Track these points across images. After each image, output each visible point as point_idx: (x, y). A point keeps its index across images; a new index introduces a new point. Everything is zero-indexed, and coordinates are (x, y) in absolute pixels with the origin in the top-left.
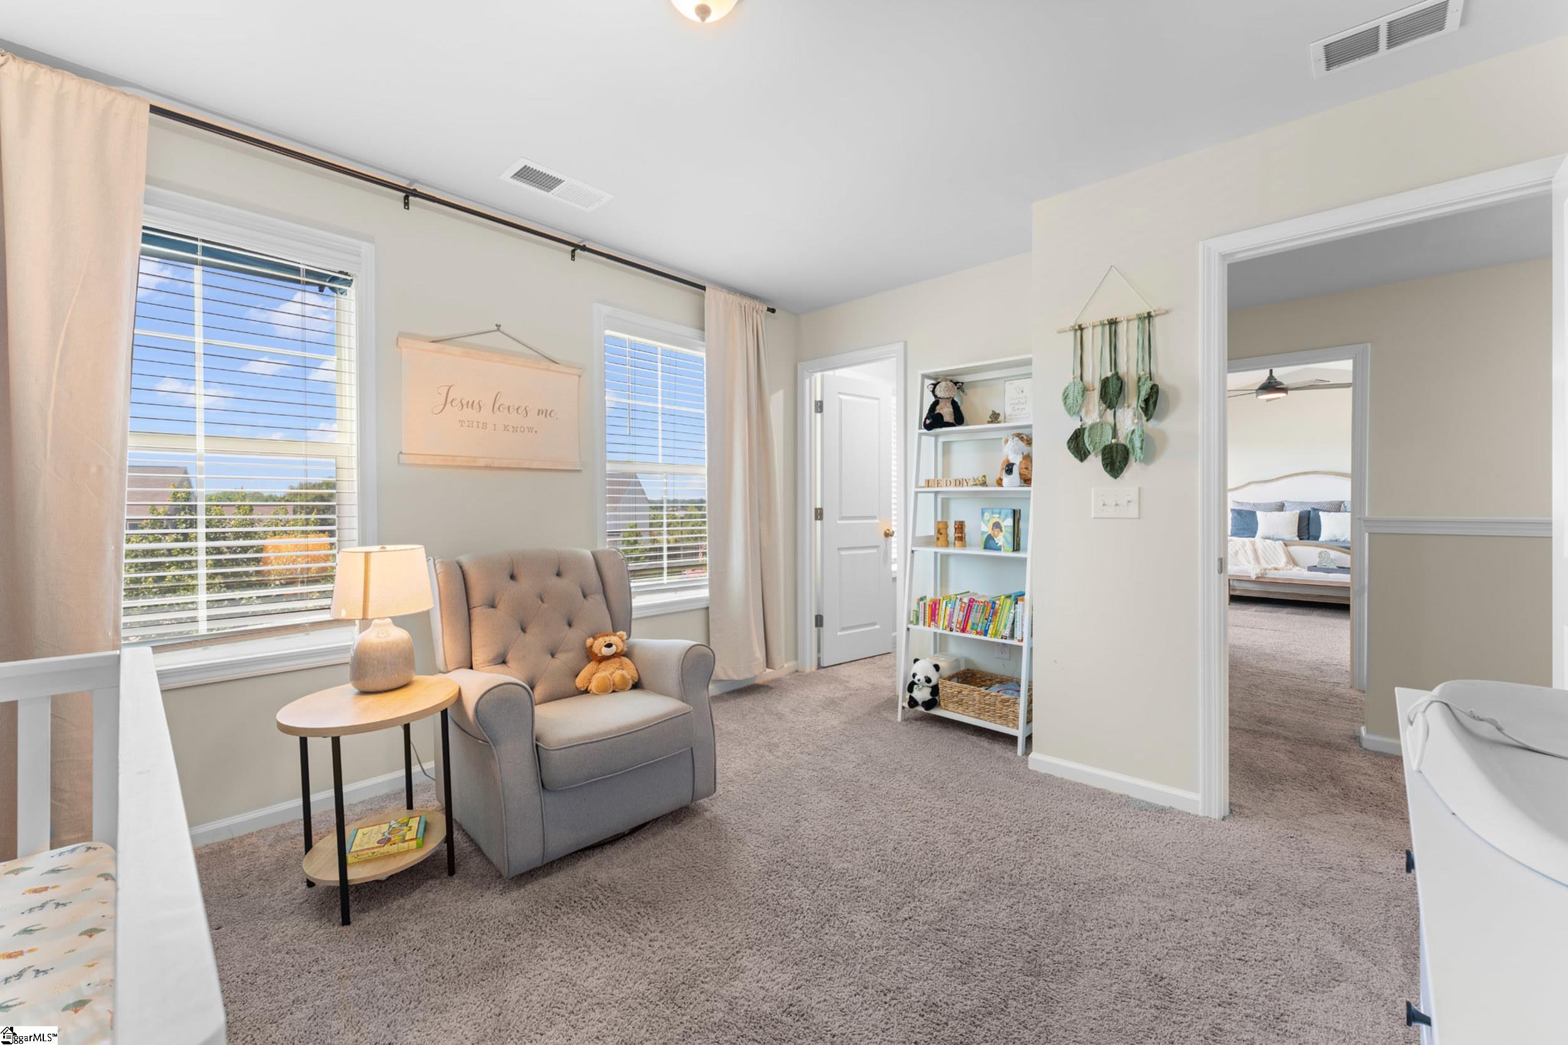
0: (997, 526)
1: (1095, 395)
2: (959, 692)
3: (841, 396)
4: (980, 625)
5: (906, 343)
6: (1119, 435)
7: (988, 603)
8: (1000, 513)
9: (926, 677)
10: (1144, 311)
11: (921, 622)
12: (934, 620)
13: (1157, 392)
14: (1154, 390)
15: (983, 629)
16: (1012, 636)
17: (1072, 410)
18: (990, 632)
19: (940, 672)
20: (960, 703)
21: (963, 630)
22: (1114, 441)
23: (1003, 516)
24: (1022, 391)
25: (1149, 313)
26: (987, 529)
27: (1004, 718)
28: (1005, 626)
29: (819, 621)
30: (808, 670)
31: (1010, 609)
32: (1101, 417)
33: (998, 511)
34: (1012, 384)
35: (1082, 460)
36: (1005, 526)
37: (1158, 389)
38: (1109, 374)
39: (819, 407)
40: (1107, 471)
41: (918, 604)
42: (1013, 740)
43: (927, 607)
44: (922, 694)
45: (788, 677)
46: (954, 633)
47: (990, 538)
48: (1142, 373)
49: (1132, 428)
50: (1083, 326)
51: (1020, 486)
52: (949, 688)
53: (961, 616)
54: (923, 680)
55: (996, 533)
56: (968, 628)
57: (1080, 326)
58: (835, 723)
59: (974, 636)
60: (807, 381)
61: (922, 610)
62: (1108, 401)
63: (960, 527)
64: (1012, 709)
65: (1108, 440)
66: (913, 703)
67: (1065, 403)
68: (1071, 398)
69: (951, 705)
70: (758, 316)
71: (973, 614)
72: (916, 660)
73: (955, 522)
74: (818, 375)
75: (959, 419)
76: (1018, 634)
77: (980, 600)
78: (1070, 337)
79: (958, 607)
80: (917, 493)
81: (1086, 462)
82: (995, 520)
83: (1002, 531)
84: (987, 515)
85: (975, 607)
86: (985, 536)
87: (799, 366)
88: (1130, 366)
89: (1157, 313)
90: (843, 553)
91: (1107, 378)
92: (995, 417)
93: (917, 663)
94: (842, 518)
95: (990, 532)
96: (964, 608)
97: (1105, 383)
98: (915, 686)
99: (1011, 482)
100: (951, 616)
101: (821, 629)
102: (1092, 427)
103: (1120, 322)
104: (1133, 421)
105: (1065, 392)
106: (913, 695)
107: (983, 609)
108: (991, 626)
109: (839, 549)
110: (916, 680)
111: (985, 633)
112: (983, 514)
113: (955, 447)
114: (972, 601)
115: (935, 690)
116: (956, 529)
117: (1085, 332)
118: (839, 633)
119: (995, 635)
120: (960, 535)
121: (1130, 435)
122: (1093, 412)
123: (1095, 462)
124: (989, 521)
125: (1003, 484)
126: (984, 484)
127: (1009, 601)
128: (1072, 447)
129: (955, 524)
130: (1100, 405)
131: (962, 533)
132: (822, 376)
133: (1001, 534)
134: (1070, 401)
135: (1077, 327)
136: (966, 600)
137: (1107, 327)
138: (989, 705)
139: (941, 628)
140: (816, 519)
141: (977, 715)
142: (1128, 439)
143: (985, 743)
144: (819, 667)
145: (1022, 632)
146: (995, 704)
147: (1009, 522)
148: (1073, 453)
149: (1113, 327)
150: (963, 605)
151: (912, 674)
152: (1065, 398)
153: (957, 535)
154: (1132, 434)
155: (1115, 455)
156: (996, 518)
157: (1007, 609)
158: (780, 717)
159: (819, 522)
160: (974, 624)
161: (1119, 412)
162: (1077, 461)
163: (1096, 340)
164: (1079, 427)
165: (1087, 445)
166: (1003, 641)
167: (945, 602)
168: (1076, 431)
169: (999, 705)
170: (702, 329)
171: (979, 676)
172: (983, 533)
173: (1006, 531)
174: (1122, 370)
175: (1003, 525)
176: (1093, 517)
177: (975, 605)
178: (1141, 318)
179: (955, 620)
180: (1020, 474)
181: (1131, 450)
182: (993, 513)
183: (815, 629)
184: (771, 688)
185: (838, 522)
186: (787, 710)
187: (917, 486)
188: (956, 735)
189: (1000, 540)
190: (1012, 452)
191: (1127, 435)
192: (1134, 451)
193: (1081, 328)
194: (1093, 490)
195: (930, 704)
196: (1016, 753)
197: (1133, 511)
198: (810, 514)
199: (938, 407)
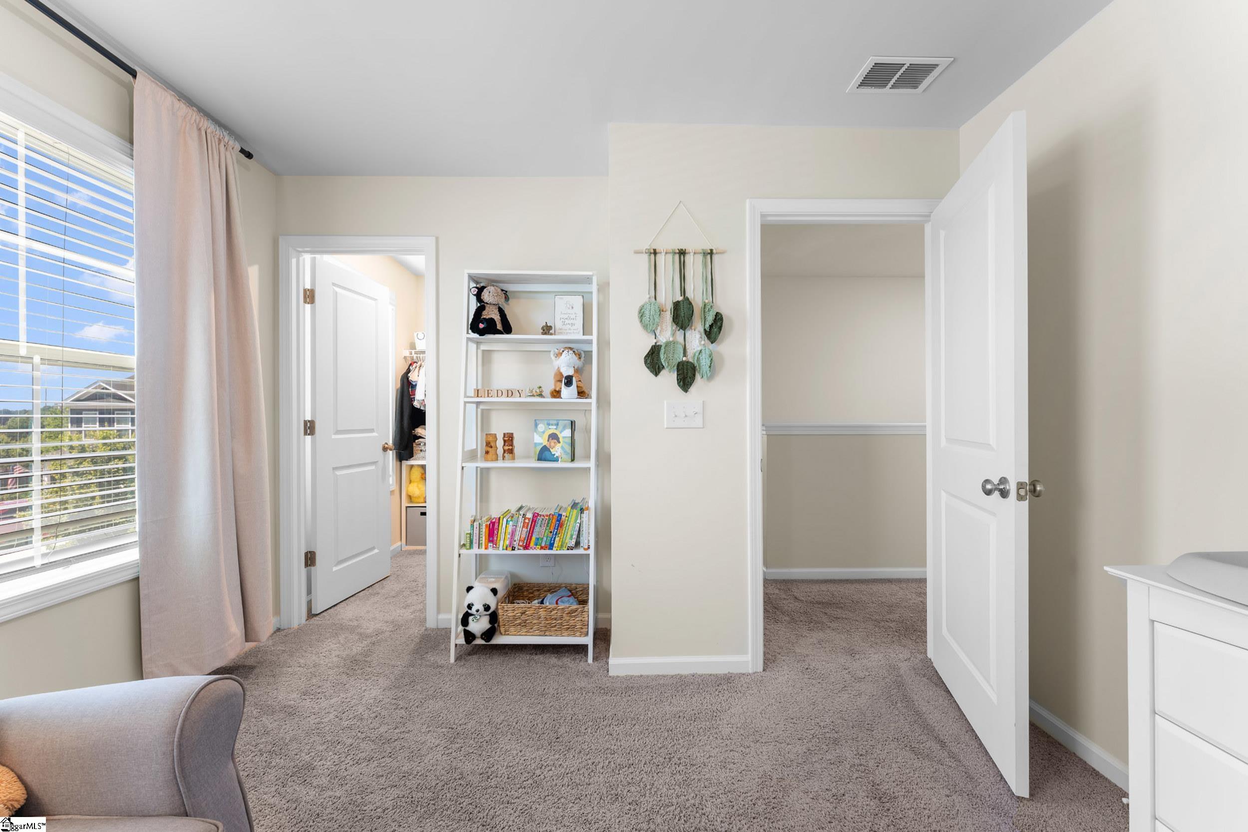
0: (554, 437)
1: (668, 316)
2: (523, 613)
3: (337, 289)
4: (545, 538)
5: (437, 239)
6: (688, 353)
7: (553, 515)
8: (557, 425)
9: (484, 605)
10: (707, 248)
11: (475, 545)
12: (492, 541)
13: (721, 319)
14: (718, 319)
15: (547, 543)
16: (578, 544)
17: (650, 327)
18: (555, 545)
19: (497, 596)
20: (524, 624)
21: (526, 547)
22: (684, 359)
23: (560, 427)
24: (572, 308)
25: (711, 250)
26: (541, 440)
27: (571, 630)
28: (572, 536)
29: (310, 559)
30: (295, 624)
31: (576, 520)
32: (673, 334)
33: (555, 422)
34: (562, 298)
35: (656, 375)
36: (564, 437)
37: (722, 316)
38: (681, 298)
39: (310, 296)
40: (679, 386)
41: (472, 526)
42: (581, 649)
43: (484, 527)
44: (478, 626)
45: (270, 642)
46: (516, 552)
47: (545, 449)
48: (707, 301)
49: (699, 349)
50: (657, 251)
51: (577, 398)
52: (508, 612)
53: (524, 533)
54: (482, 609)
55: (552, 444)
56: (532, 544)
57: (655, 250)
58: (375, 692)
59: (538, 552)
60: (294, 261)
61: (476, 531)
62: (680, 322)
63: (509, 439)
64: (580, 619)
65: (681, 358)
66: (469, 637)
67: (641, 321)
68: (648, 316)
69: (512, 629)
70: (229, 156)
71: (537, 529)
72: (469, 589)
73: (504, 434)
74: (307, 258)
75: (507, 329)
76: (584, 542)
77: (544, 513)
78: (644, 261)
79: (520, 524)
80: (465, 403)
81: (659, 376)
82: (551, 432)
83: (559, 442)
84: (541, 427)
85: (539, 522)
86: (539, 448)
87: (282, 241)
88: (696, 293)
89: (718, 251)
90: (338, 473)
91: (678, 302)
92: (547, 330)
93: (471, 592)
94: (338, 432)
95: (545, 443)
96: (528, 523)
97: (676, 305)
98: (471, 618)
99: (569, 394)
100: (513, 534)
101: (312, 568)
102: (667, 344)
103: (687, 253)
104: (700, 342)
105: (641, 310)
106: (469, 628)
107: (548, 523)
108: (557, 539)
109: (335, 469)
110: (473, 611)
111: (551, 547)
112: (536, 425)
113: (496, 357)
114: (536, 515)
115: (494, 618)
116: (505, 441)
117: (658, 256)
118: (335, 569)
119: (561, 547)
120: (510, 447)
121: (697, 354)
122: (667, 333)
123: (669, 377)
124: (543, 432)
125: (562, 396)
126: (541, 395)
127: (575, 512)
128: (648, 362)
129: (504, 436)
130: (672, 326)
131: (512, 446)
132: (313, 261)
133: (558, 446)
134: (646, 319)
135: (652, 251)
136: (529, 515)
137: (677, 256)
138: (555, 619)
139: (501, 548)
140: (306, 433)
141: (543, 633)
142: (696, 359)
143: (553, 660)
144: (311, 615)
145: (589, 541)
146: (562, 617)
147: (567, 433)
148: (648, 368)
149: (682, 257)
150: (527, 521)
151: (466, 604)
152: (641, 315)
153: (506, 448)
154: (699, 354)
155: (685, 371)
156: (552, 430)
157: (573, 519)
158: (290, 712)
159: (309, 438)
160: (537, 539)
161: (688, 333)
162: (652, 376)
163: (667, 266)
164: (654, 344)
165: (663, 361)
166: (570, 552)
167: (505, 520)
168: (652, 346)
169: (566, 617)
170: (131, 142)
171: (525, 588)
172: (536, 445)
173: (564, 442)
174: (690, 294)
175: (560, 436)
176: (665, 427)
177: (539, 519)
178: (705, 254)
179: (517, 538)
180: (577, 386)
181: (698, 367)
182: (549, 424)
183: (304, 570)
184: (252, 668)
185: (334, 437)
186: (294, 695)
187: (466, 396)
188: (521, 660)
189: (557, 450)
190: (566, 364)
191: (695, 354)
192: (700, 368)
193: (655, 253)
194: (665, 402)
195: (488, 635)
196: (587, 661)
197: (698, 422)
198: (297, 428)
199: (484, 313)
